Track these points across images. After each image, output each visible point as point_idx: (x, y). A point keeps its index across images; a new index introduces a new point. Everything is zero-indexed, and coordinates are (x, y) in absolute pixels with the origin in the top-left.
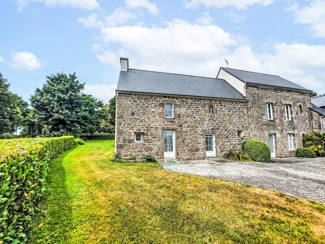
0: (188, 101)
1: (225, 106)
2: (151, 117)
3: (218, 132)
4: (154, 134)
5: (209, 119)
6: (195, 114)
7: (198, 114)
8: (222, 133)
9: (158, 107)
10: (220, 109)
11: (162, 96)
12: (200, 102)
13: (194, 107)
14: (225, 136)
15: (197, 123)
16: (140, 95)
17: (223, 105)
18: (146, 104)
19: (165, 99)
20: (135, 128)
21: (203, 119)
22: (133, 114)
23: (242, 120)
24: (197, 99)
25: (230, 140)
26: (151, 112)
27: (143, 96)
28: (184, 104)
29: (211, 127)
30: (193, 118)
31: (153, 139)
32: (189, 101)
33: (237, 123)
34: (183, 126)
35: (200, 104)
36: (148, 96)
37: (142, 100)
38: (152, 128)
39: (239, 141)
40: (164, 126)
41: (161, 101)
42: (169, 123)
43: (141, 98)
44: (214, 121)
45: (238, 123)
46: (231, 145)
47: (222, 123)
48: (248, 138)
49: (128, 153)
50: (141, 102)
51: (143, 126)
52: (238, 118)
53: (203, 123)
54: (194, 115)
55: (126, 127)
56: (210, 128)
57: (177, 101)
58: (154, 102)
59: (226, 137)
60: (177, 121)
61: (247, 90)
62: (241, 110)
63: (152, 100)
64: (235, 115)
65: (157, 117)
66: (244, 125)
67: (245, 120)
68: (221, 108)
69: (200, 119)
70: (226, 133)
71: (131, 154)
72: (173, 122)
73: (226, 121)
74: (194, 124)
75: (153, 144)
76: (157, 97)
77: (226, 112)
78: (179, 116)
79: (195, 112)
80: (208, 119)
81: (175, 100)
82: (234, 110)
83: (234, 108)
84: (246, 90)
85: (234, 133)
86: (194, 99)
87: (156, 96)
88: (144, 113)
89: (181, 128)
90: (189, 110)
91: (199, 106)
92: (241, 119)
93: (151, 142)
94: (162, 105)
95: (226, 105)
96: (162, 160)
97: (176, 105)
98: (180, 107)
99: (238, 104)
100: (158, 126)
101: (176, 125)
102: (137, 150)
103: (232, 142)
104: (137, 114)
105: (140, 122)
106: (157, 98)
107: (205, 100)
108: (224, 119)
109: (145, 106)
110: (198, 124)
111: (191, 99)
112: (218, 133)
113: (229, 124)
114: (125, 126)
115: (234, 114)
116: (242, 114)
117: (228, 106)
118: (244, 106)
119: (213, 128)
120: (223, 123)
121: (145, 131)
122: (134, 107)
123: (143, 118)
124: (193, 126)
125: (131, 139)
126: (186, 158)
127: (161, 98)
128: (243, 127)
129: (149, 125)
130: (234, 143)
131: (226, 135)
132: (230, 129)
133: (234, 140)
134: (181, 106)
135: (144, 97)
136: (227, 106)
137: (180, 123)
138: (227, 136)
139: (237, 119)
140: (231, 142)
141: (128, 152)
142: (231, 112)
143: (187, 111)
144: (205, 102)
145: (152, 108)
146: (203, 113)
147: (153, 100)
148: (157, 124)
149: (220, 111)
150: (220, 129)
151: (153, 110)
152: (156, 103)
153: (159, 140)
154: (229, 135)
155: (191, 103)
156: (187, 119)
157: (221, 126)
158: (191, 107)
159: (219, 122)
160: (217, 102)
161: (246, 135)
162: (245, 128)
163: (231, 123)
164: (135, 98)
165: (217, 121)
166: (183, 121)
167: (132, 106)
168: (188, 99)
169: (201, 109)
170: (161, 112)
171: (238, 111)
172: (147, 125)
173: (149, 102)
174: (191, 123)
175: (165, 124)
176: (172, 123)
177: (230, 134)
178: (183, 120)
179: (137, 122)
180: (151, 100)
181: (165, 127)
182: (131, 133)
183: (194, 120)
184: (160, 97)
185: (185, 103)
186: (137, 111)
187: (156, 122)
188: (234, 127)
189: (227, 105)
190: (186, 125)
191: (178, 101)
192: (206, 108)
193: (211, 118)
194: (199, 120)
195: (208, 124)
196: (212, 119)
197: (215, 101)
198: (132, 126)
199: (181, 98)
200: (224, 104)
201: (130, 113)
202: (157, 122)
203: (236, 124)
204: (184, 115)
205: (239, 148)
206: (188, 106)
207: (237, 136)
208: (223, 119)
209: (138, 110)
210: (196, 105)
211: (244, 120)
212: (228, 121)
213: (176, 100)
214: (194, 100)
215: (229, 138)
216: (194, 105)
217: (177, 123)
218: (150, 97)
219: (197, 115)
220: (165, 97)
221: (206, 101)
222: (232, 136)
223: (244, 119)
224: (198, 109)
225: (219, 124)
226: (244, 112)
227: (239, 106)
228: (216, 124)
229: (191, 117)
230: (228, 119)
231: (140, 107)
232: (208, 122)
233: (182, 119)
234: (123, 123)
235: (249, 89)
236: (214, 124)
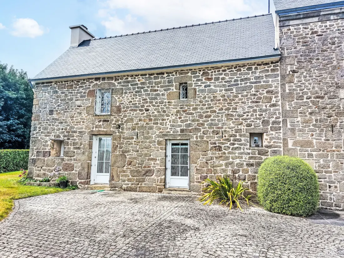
0: (137, 80)
1: (217, 79)
2: (75, 115)
3: (195, 136)
4: (77, 143)
5: (178, 112)
6: (148, 104)
7: (154, 103)
8: (205, 139)
9: (86, 98)
10: (205, 87)
11: (92, 79)
12: (159, 80)
13: (146, 91)
14: (212, 146)
15: (150, 120)
16: (62, 82)
17: (214, 77)
18: (70, 95)
19: (97, 82)
20: (53, 134)
21: (164, 112)
22: (51, 112)
23: (264, 108)
24: (154, 74)
25: (224, 153)
26: (76, 107)
27: (66, 83)
28: (130, 86)
29: (180, 126)
30: (144, 111)
31: (75, 151)
32: (139, 80)
33: (247, 116)
34: (125, 127)
35: (160, 83)
36: (73, 81)
37: (65, 88)
38: (75, 132)
39: (251, 158)
40: (93, 128)
41: (91, 86)
42: (101, 123)
43: (63, 86)
44: (187, 114)
45: (252, 115)
46: (227, 165)
47: (206, 117)
48: (282, 149)
49: (42, 172)
50: (62, 93)
51: (64, 130)
52: (253, 102)
53: (163, 120)
54: (146, 105)
55: (42, 132)
56: (179, 129)
57: (116, 84)
58: (81, 90)
59: (215, 147)
60: (115, 119)
61: (285, 30)
62: (262, 83)
63: (78, 87)
64: (242, 96)
65: (83, 115)
66: (269, 118)
67: (274, 105)
68: (208, 84)
69: (159, 112)
70: (216, 139)
71: (44, 174)
72: (108, 121)
73: (217, 111)
74: (145, 123)
75: (75, 160)
76: (85, 81)
77: (218, 92)
78: (119, 110)
79: (148, 100)
80: (176, 110)
81: (113, 81)
82: (243, 85)
83: (242, 80)
84: (281, 30)
85: (238, 137)
86: (149, 75)
87: (84, 80)
88: (66, 109)
89: (121, 131)
90: (138, 97)
91: (158, 87)
92: (261, 103)
93: (72, 155)
94: (92, 93)
95: (221, 77)
96: (86, 186)
97: (114, 91)
98: (122, 93)
99: (256, 68)
100: (84, 130)
101: (113, 126)
102: (53, 168)
103: (231, 160)
104: (57, 111)
105: (59, 124)
106: (85, 83)
107: (170, 73)
108: (212, 107)
109: (68, 99)
110: (152, 122)
111: (142, 75)
112: (195, 139)
113: (224, 118)
114: (40, 130)
115: (240, 95)
116: (265, 92)
117: (227, 78)
118: (273, 70)
119: (185, 128)
120: (210, 116)
121: (65, 138)
122: (54, 101)
123: (64, 118)
124: (142, 126)
125: (47, 150)
126: (126, 186)
127: (92, 82)
128: (265, 123)
129: (72, 127)
130: (238, 161)
131: (215, 143)
132: (227, 129)
133: (237, 155)
134: (124, 91)
135: (67, 83)
136: (223, 79)
137: (120, 122)
138: (217, 145)
139: (250, 104)
140: (227, 158)
141: (42, 170)
142: (234, 90)
143: (133, 99)
144: (171, 77)
145: (77, 100)
146: (165, 101)
147: (79, 87)
148: (83, 126)
149: (202, 91)
150: (202, 130)
151: (78, 103)
152: (83, 91)
153: (83, 153)
154: (223, 144)
155: (143, 83)
156: (132, 114)
157: (203, 125)
158: (142, 90)
159: (201, 116)
160: (198, 74)
161: (274, 142)
162: (271, 125)
163: (232, 115)
164: (55, 88)
165: (195, 115)
166: (126, 119)
167: (51, 99)
168: (136, 76)
169: (161, 93)
170: (90, 105)
171: (254, 85)
172: (68, 127)
173: (73, 92)
174: (140, 120)
175: (94, 125)
176: (105, 123)
177: (228, 140)
178: (125, 116)
179: (56, 124)
180: (76, 88)
181: (94, 130)
182: (47, 141)
183: (145, 115)
184: (91, 81)
185: (131, 85)
186: (57, 108)
187: (81, 123)
188: (240, 124)
189: (223, 76)
190: (130, 125)
191: (118, 83)
192: (173, 90)
193: (181, 108)
194: (156, 113)
195: (174, 121)
196: (184, 111)
197: (194, 73)
198: (48, 131)
199: (124, 76)
200: (215, 75)
201: (48, 110)
202: (83, 122)
203: (245, 117)
204: (128, 108)
205: (250, 173)
206: (137, 90)
207: (245, 145)
208: (209, 108)
209: (58, 106)
210: (152, 87)
211: (270, 106)
212: (224, 111)
213: (115, 82)
214: (147, 76)
215: (224, 151)
216: (148, 87)
217: (114, 122)
218: (76, 83)
219: (154, 106)
220: (97, 79)
221: (174, 75)
222: (234, 144)
223: (268, 105)
224: (154, 93)
225: (198, 120)
226: (270, 86)
227: (257, 75)
228: (193, 121)
229: (141, 110)
230: (224, 108)
231: (61, 100)
232: (173, 118)
233: (123, 115)
234: (38, 126)
235: (293, 26)
236: (187, 121)
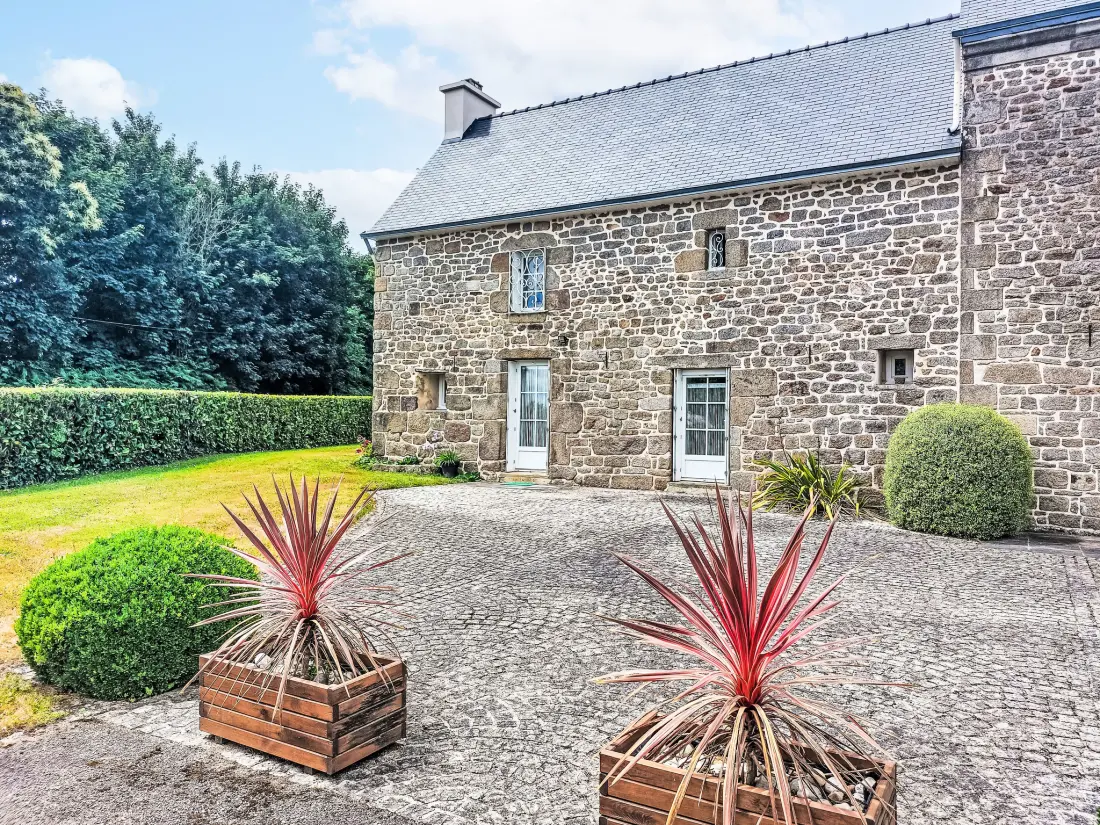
0: (604, 225)
1: (800, 215)
2: (467, 315)
3: (743, 360)
4: (475, 377)
5: (702, 300)
6: (631, 284)
7: (645, 282)
8: (767, 366)
9: (490, 272)
10: (770, 236)
11: (501, 226)
12: (658, 223)
13: (626, 251)
14: (784, 382)
15: (636, 322)
16: (434, 237)
17: (791, 210)
18: (454, 268)
19: (514, 235)
20: (420, 358)
21: (669, 301)
22: (415, 308)
23: (917, 285)
24: (644, 209)
25: (815, 400)
26: (469, 295)
27: (443, 238)
28: (588, 242)
29: (708, 335)
30: (622, 302)
31: (471, 396)
32: (609, 227)
33: (874, 306)
34: (579, 341)
35: (659, 230)
36: (458, 234)
37: (442, 252)
38: (468, 353)
39: (878, 410)
40: (507, 344)
41: (499, 245)
42: (525, 333)
43: (437, 247)
44: (725, 305)
45: (886, 305)
46: (818, 427)
47: (770, 312)
48: (956, 389)
49: (402, 443)
50: (437, 262)
51: (444, 350)
52: (889, 272)
53: (666, 321)
54: (625, 287)
55: (396, 354)
56: (703, 343)
57: (557, 238)
58: (477, 254)
59: (791, 385)
60: (554, 322)
61: (979, 79)
62: (915, 223)
63: (470, 246)
64: (862, 257)
65: (484, 314)
66: (929, 311)
67: (942, 279)
68: (778, 228)
69: (655, 302)
70: (794, 365)
71: (407, 448)
72: (541, 327)
73: (799, 297)
74: (623, 331)
75: (471, 416)
76: (486, 233)
77: (802, 250)
78: (564, 302)
79: (631, 274)
80: (695, 297)
81: (550, 232)
82: (866, 229)
83: (863, 216)
84: (968, 81)
85: (848, 361)
86: (633, 211)
87: (483, 230)
88: (446, 301)
89: (569, 350)
90: (606, 267)
91: (655, 241)
92: (909, 275)
93: (465, 406)
94: (501, 262)
95: (810, 209)
96: (498, 474)
97: (551, 256)
98: (570, 260)
99: (901, 185)
100: (488, 348)
101: (551, 338)
102: (426, 434)
103: (829, 415)
104: (427, 305)
105: (434, 336)
106: (486, 237)
107: (684, 205)
108: (786, 288)
109: (449, 276)
110: (640, 328)
111: (615, 213)
112: (743, 367)
113: (816, 314)
114: (392, 350)
115: (856, 256)
116: (920, 245)
117: (825, 211)
118: (943, 189)
119: (718, 340)
120: (780, 310)
121: (447, 367)
122: (419, 281)
123: (443, 322)
124: (618, 339)
125: (410, 395)
126: (583, 475)
127: (501, 235)
128: (918, 323)
129: (461, 343)
130: (846, 418)
131: (792, 377)
132: (823, 342)
133: (844, 403)
134: (575, 255)
135: (447, 240)
136: (815, 214)
137: (567, 330)
138: (797, 379)
139: (882, 278)
140: (821, 411)
141: (401, 440)
142: (843, 243)
143: (597, 272)
144: (686, 214)
145: (470, 279)
146: (670, 275)
147: (474, 248)
148: (486, 339)
149: (763, 247)
150: (761, 345)
151: (473, 285)
152: (483, 257)
153: (489, 402)
154: (810, 376)
155: (618, 234)
156: (594, 309)
157: (762, 331)
158: (617, 250)
159: (758, 311)
160: (752, 205)
161: (938, 372)
162: (932, 330)
163: (835, 306)
164: (421, 251)
165: (742, 307)
166: (580, 321)
167: (414, 279)
168: (602, 215)
169: (661, 257)
170: (498, 290)
171: (892, 228)
172: (454, 343)
173: (461, 259)
174: (613, 324)
175: (510, 338)
176: (535, 333)
177: (824, 368)
178: (578, 315)
179: (426, 335)
180: (466, 249)
181: (510, 348)
182: (408, 376)
183: (624, 310)
184: (498, 231)
185: (592, 239)
186: (426, 298)
187: (482, 333)
188: (856, 329)
189: (815, 207)
190: (588, 336)
191: (561, 235)
192: (690, 246)
193: (710, 291)
194: (649, 306)
195: (691, 324)
196: (716, 299)
197: (742, 201)
198: (411, 351)
199: (575, 217)
200: (795, 205)
201: (406, 303)
202: (485, 331)
203: (867, 310)
204: (584, 294)
205: (875, 447)
206: (603, 250)
207: (866, 379)
208: (780, 290)
209: (430, 292)
210: (639, 241)
211: (932, 282)
212: (815, 295)
213: (553, 233)
214: (629, 215)
215: (812, 394)
216: (631, 242)
217: (553, 330)
218: (465, 238)
219: (643, 287)
220: (513, 227)
221: (692, 210)
222: (837, 378)
223: (928, 278)
224: (646, 256)
225: (751, 321)
226: (936, 229)
227: (903, 201)
228: (739, 322)
229: (614, 300)
230: (816, 289)
231: (436, 280)
232: (691, 317)
233: (572, 313)
234: (388, 341)
235: (999, 67)
236: (722, 322)
